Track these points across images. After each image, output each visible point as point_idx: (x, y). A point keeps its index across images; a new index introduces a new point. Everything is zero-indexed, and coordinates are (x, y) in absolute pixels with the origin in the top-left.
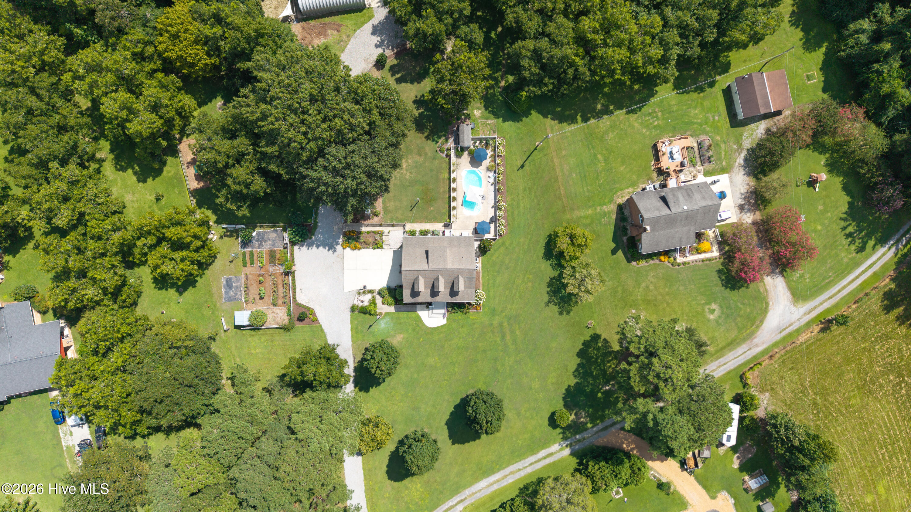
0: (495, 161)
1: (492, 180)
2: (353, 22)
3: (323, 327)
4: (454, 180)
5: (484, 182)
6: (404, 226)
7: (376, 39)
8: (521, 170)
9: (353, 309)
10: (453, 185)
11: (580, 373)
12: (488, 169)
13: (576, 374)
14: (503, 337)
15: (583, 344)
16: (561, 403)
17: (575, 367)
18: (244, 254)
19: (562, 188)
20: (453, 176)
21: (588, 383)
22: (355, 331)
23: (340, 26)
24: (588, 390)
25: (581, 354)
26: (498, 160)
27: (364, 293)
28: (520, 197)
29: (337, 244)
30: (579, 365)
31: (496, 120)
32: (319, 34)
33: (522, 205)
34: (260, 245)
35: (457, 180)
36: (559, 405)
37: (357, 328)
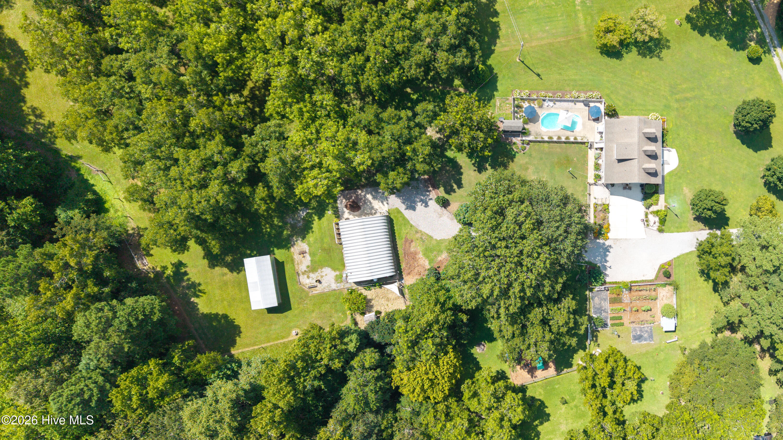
0: (534, 100)
1: (551, 104)
2: (403, 228)
3: (676, 256)
4: (550, 138)
5: (553, 111)
6: (590, 185)
7: (420, 206)
8: (542, 77)
9: (661, 231)
10: (555, 139)
11: (718, 35)
12: (541, 107)
13: (718, 38)
14: (687, 99)
15: (694, 30)
16: (741, 52)
17: (712, 39)
18: (613, 325)
19: (559, 40)
20: (546, 139)
21: (725, 28)
22: (679, 229)
23: (406, 240)
24: (731, 29)
25: (702, 33)
26: (534, 97)
27: (647, 221)
28: (566, 78)
29: (604, 244)
30: (711, 35)
31: (496, 97)
32: (414, 258)
33: (573, 77)
34: (605, 311)
35: (551, 135)
36: (743, 54)
37: (677, 228)
